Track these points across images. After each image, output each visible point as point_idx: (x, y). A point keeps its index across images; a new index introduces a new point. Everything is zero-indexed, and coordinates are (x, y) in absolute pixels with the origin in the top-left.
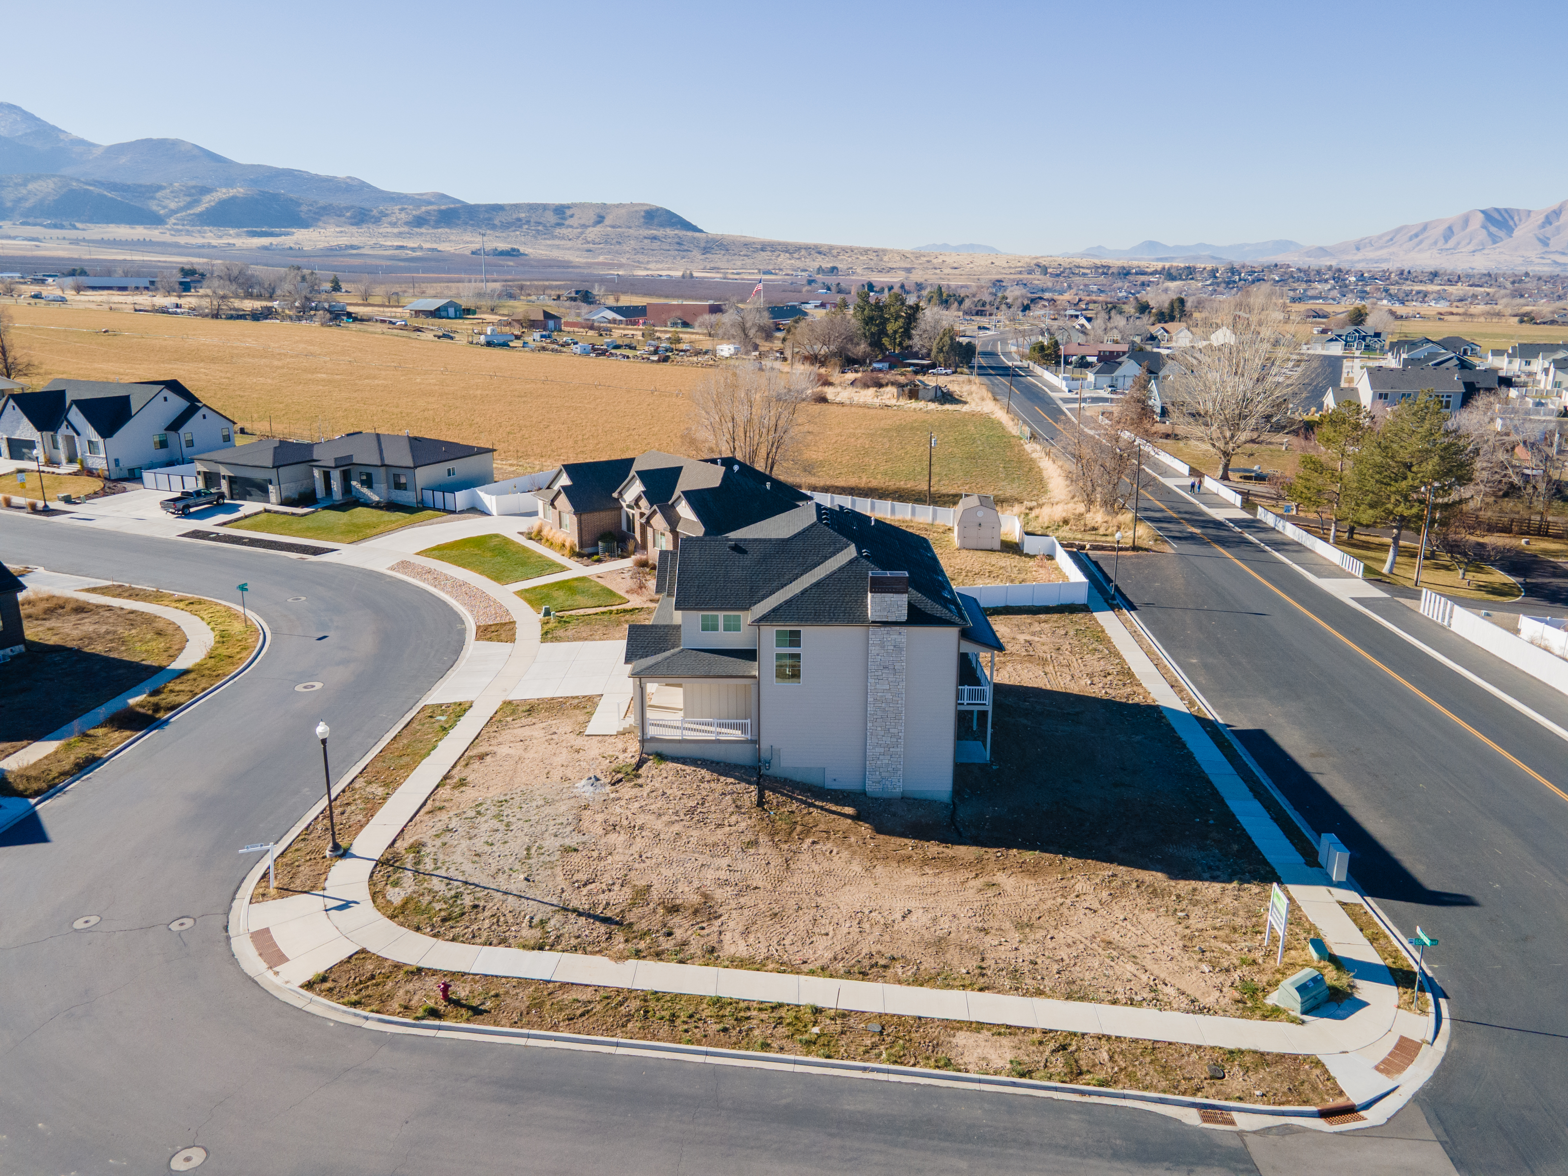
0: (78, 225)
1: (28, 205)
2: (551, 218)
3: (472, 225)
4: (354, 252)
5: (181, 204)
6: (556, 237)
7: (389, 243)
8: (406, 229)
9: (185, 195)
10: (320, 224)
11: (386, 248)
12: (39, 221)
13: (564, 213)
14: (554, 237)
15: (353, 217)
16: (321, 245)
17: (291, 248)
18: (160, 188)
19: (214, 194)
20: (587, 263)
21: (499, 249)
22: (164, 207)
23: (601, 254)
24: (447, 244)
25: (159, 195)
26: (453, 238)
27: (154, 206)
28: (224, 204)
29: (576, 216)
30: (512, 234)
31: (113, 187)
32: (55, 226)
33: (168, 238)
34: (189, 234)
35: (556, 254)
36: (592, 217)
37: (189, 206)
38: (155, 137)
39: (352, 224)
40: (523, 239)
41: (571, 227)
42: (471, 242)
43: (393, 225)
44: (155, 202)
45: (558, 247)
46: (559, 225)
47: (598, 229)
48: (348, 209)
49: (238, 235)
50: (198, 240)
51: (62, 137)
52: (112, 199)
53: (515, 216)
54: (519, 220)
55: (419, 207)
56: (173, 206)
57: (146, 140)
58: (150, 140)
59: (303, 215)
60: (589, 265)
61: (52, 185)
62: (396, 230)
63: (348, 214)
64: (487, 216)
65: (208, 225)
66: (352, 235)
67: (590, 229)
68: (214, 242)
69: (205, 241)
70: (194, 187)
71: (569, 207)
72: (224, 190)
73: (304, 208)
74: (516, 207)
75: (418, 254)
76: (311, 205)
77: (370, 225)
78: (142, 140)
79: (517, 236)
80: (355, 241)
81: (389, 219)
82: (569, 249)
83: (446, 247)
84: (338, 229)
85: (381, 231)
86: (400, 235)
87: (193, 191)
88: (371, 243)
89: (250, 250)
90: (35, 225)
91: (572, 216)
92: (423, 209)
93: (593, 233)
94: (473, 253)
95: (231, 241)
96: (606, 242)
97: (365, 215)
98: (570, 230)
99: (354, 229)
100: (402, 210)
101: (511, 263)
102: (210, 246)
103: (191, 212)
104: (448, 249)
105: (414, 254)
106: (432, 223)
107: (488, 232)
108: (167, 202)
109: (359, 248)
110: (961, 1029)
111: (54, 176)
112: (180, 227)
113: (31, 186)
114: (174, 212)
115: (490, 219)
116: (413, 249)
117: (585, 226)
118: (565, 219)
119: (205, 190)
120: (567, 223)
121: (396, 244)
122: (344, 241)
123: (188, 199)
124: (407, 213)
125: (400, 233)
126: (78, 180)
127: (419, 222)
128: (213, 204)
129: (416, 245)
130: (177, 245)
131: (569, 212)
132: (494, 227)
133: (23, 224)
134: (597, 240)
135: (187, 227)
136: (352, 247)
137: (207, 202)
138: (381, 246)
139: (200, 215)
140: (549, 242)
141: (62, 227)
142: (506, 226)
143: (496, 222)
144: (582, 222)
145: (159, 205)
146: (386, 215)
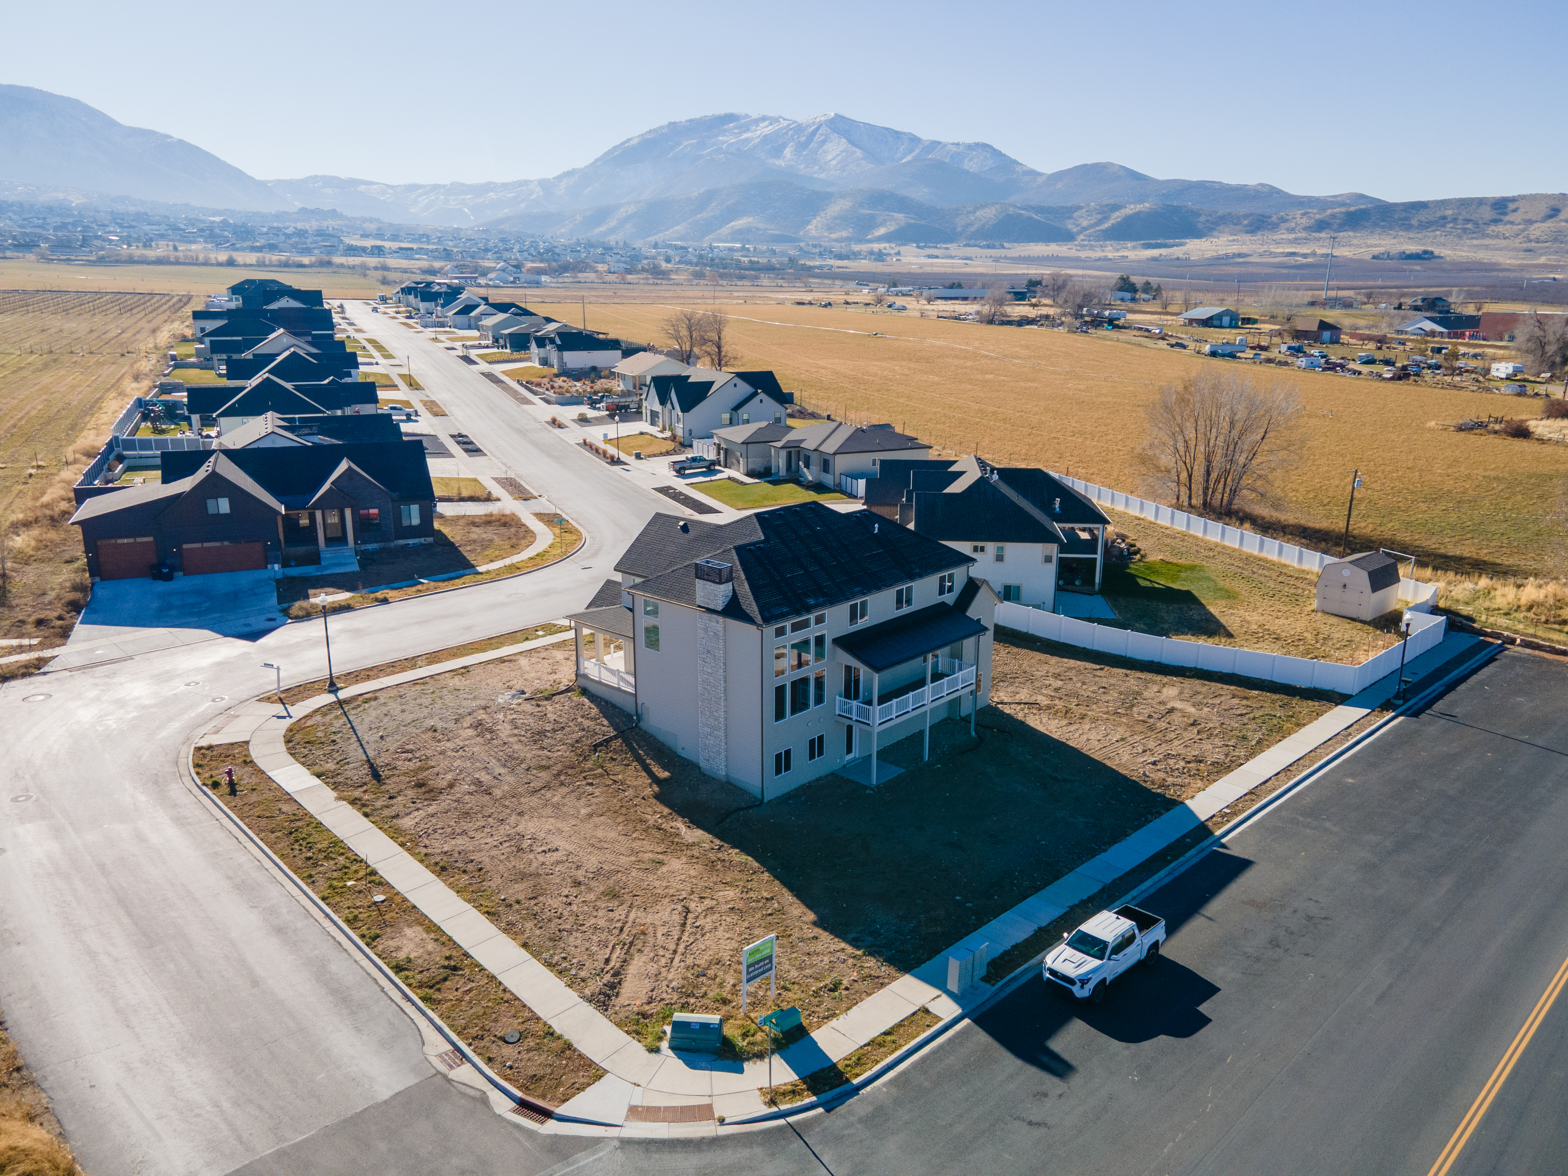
0: (1006, 245)
1: (973, 229)
2: (1487, 213)
3: (1383, 227)
4: (1241, 260)
5: (1092, 222)
6: (1488, 236)
7: (1280, 250)
8: (1304, 235)
9: (1098, 213)
10: (1215, 233)
11: (1276, 255)
12: (977, 242)
13: (1505, 207)
14: (1485, 236)
15: (1250, 225)
16: (1208, 255)
17: (1178, 258)
18: (1079, 208)
19: (1123, 211)
20: (1519, 265)
21: (1408, 252)
22: (1078, 226)
23: (1541, 255)
24: (1347, 249)
25: (1076, 215)
26: (1355, 241)
27: (1070, 226)
28: (1129, 220)
29: (1522, 210)
30: (1430, 234)
31: (1041, 210)
32: (988, 247)
33: (1073, 253)
34: (1092, 248)
35: (1483, 256)
36: (1543, 209)
37: (1100, 222)
38: (1089, 162)
39: (1247, 232)
40: (1442, 240)
41: (1512, 223)
42: (1376, 246)
43: (1291, 230)
44: (1071, 221)
45: (1487, 247)
46: (1496, 221)
47: (1549, 224)
48: (1246, 216)
49: (1134, 248)
50: (1099, 254)
51: (1018, 169)
52: (1036, 220)
53: (1439, 214)
54: (1444, 218)
55: (1325, 210)
56: (1085, 223)
57: (1082, 166)
58: (1086, 165)
59: (1200, 226)
60: (1523, 268)
61: (994, 212)
62: (1292, 236)
63: (1246, 222)
64: (1403, 215)
65: (1110, 239)
66: (1244, 243)
67: (1537, 225)
68: (1110, 255)
69: (1104, 254)
70: (1107, 205)
71: (1513, 200)
72: (1132, 206)
73: (1203, 219)
74: (1444, 203)
75: (1310, 260)
76: (1210, 215)
77: (1266, 233)
78: (1079, 166)
79: (1435, 237)
80: (1245, 249)
81: (1287, 225)
82: (1500, 249)
83: (1343, 253)
84: (1231, 238)
85: (1275, 238)
86: (1296, 241)
87: (1106, 209)
88: (1261, 251)
89: (1139, 261)
90: (974, 246)
91: (1515, 210)
92: (1329, 212)
93: (1538, 230)
94: (1374, 257)
95: (1125, 254)
96: (1555, 240)
97: (1263, 222)
98: (1508, 226)
99: (1247, 237)
100: (1304, 214)
101: (1418, 268)
102: (1106, 259)
103: (1099, 228)
104: (1345, 254)
105: (1304, 261)
106: (1335, 226)
107: (1401, 233)
108: (1081, 220)
109: (1247, 255)
111: (997, 203)
112: (1086, 243)
113: (978, 214)
114: (1085, 229)
115: (1407, 219)
116: (1305, 256)
117: (1530, 222)
118: (1505, 214)
119: (1116, 208)
120: (1507, 218)
121: (1287, 250)
122: (1234, 249)
123: (1099, 216)
124: (1310, 218)
125: (1296, 239)
126: (1015, 206)
127: (1321, 226)
128: (1119, 220)
129: (1309, 251)
130: (1078, 259)
131: (1512, 206)
132: (1409, 228)
133: (965, 246)
134: (1542, 238)
135: (1092, 243)
136: (1240, 255)
137: (1116, 217)
138: (1271, 253)
139: (1104, 231)
140: (1475, 242)
141: (994, 247)
142: (1424, 226)
143: (1414, 222)
144: (1528, 217)
145: (1073, 224)
146: (1286, 221)
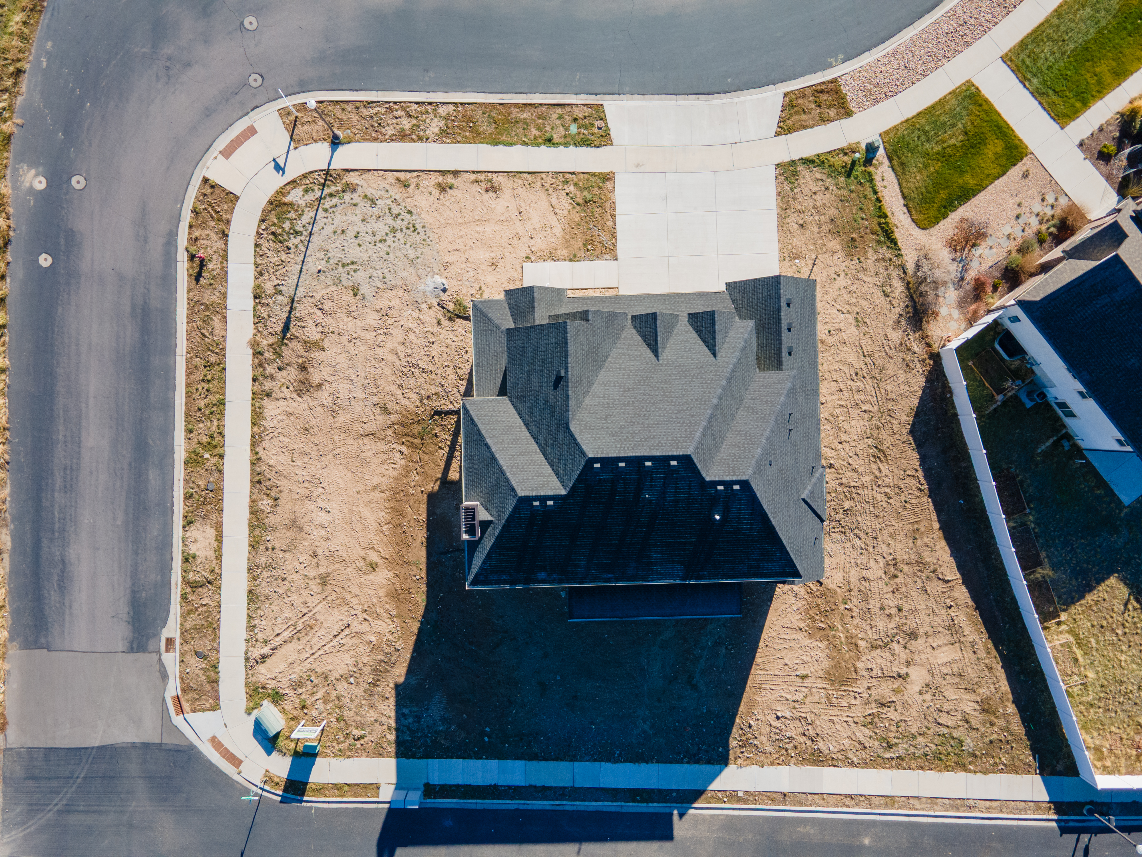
110: (217, 531)
